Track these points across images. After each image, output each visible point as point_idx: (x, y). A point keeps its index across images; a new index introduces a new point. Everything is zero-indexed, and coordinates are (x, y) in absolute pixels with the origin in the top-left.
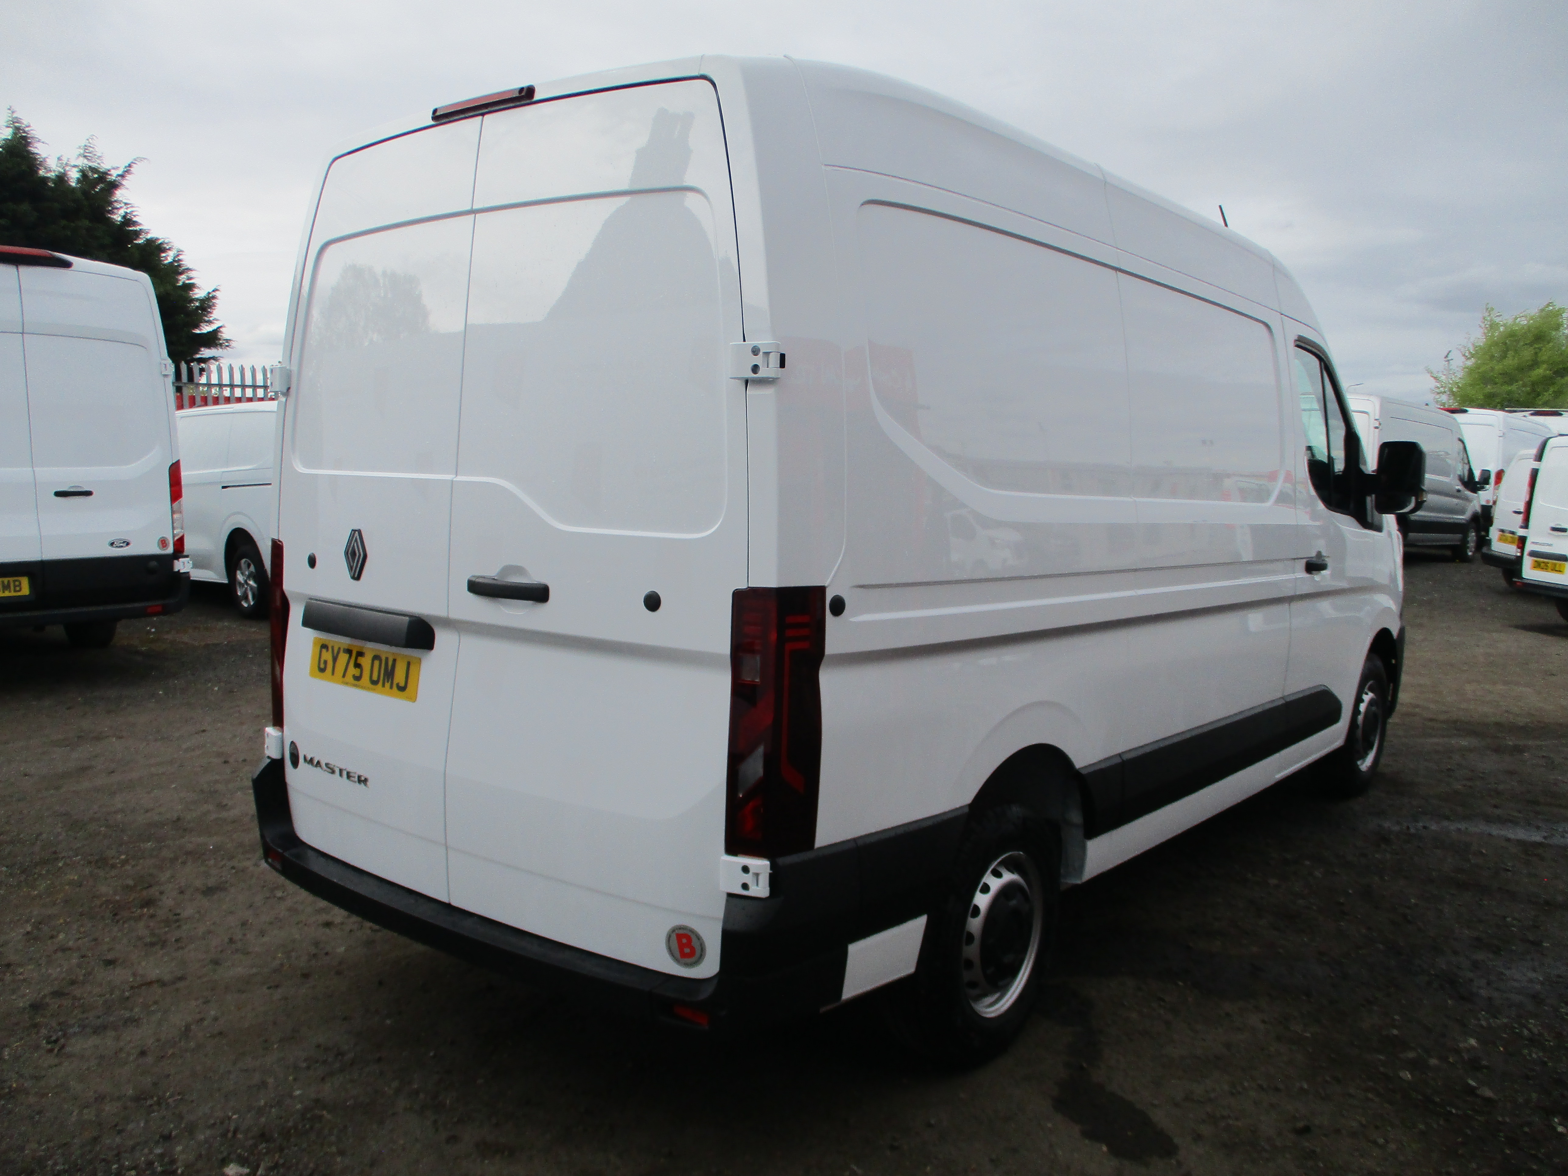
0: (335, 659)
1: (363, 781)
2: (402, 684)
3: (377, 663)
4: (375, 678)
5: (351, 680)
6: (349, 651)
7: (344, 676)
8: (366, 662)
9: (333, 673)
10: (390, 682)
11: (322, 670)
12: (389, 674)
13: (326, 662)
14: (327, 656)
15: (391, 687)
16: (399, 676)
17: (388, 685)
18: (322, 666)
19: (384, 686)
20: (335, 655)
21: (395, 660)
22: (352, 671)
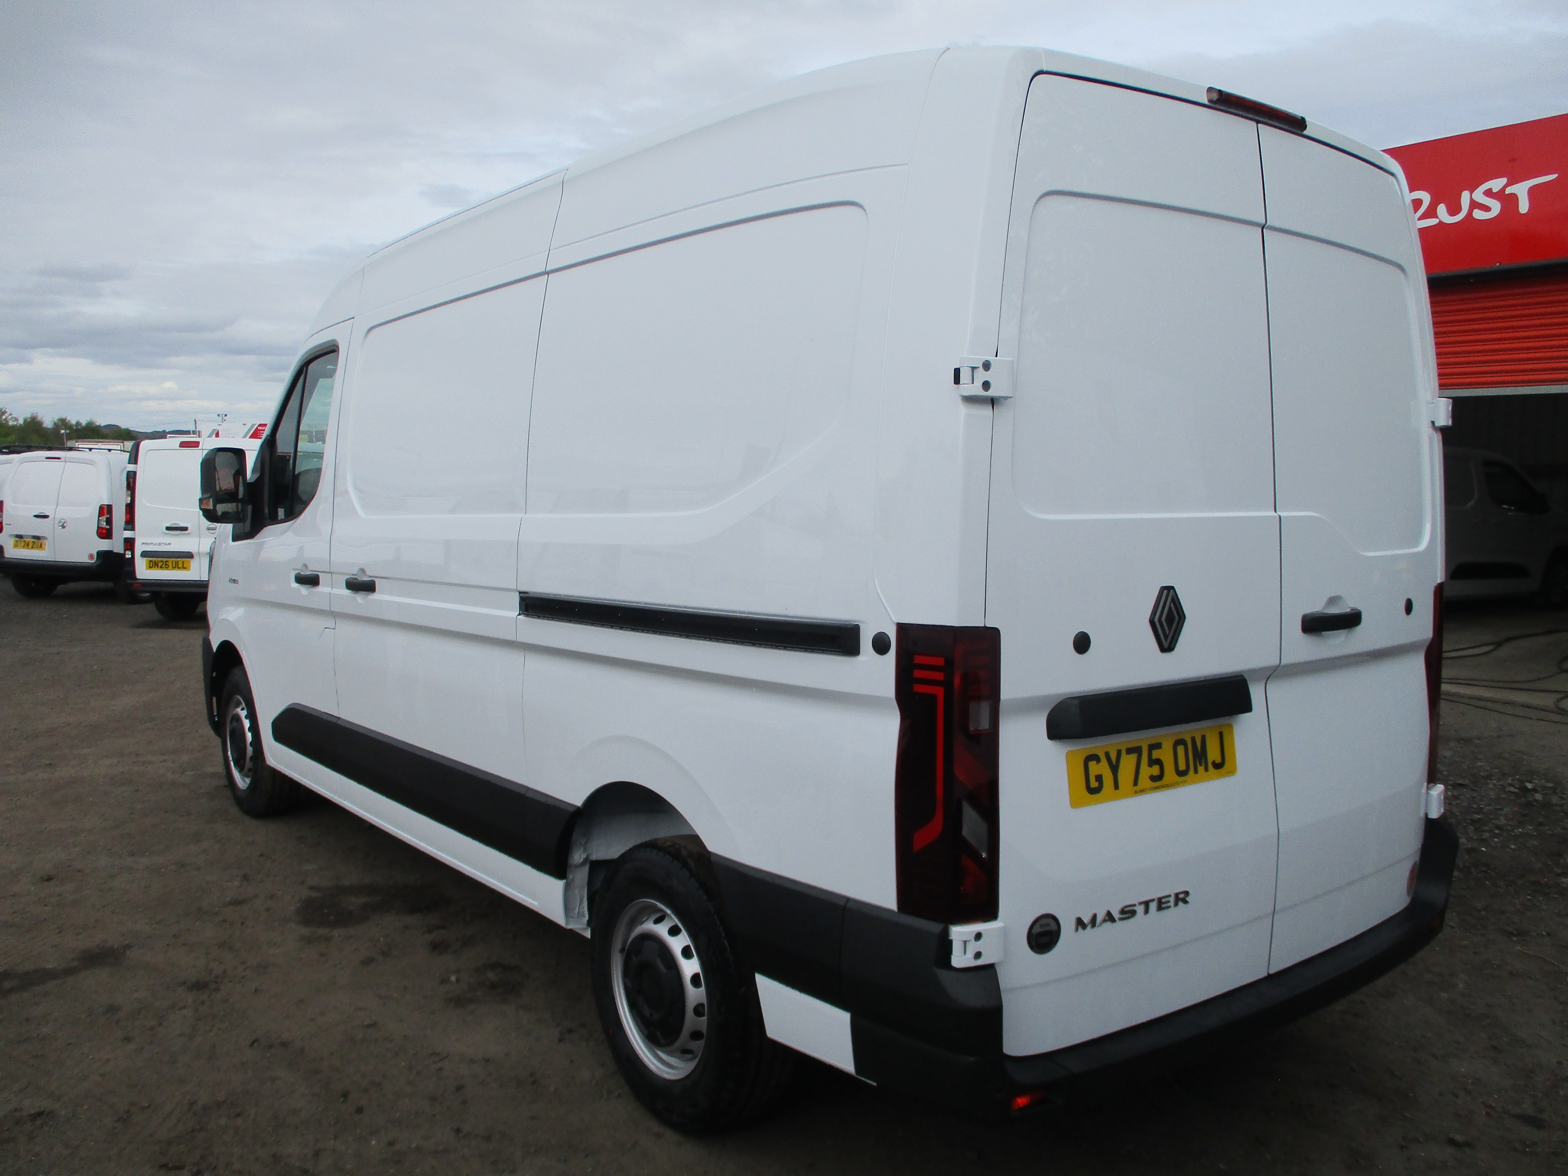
0: (1115, 769)
1: (1182, 898)
2: (1218, 760)
3: (1181, 749)
4: (1182, 766)
5: (1148, 783)
6: (1135, 750)
7: (1136, 783)
8: (1165, 754)
9: (1116, 787)
10: (1203, 765)
11: (1092, 791)
12: (1200, 756)
13: (1099, 778)
14: (1101, 768)
15: (1206, 769)
16: (1213, 754)
17: (1201, 769)
18: (1094, 784)
19: (1196, 772)
20: (1114, 762)
21: (1203, 738)
22: (1146, 771)
